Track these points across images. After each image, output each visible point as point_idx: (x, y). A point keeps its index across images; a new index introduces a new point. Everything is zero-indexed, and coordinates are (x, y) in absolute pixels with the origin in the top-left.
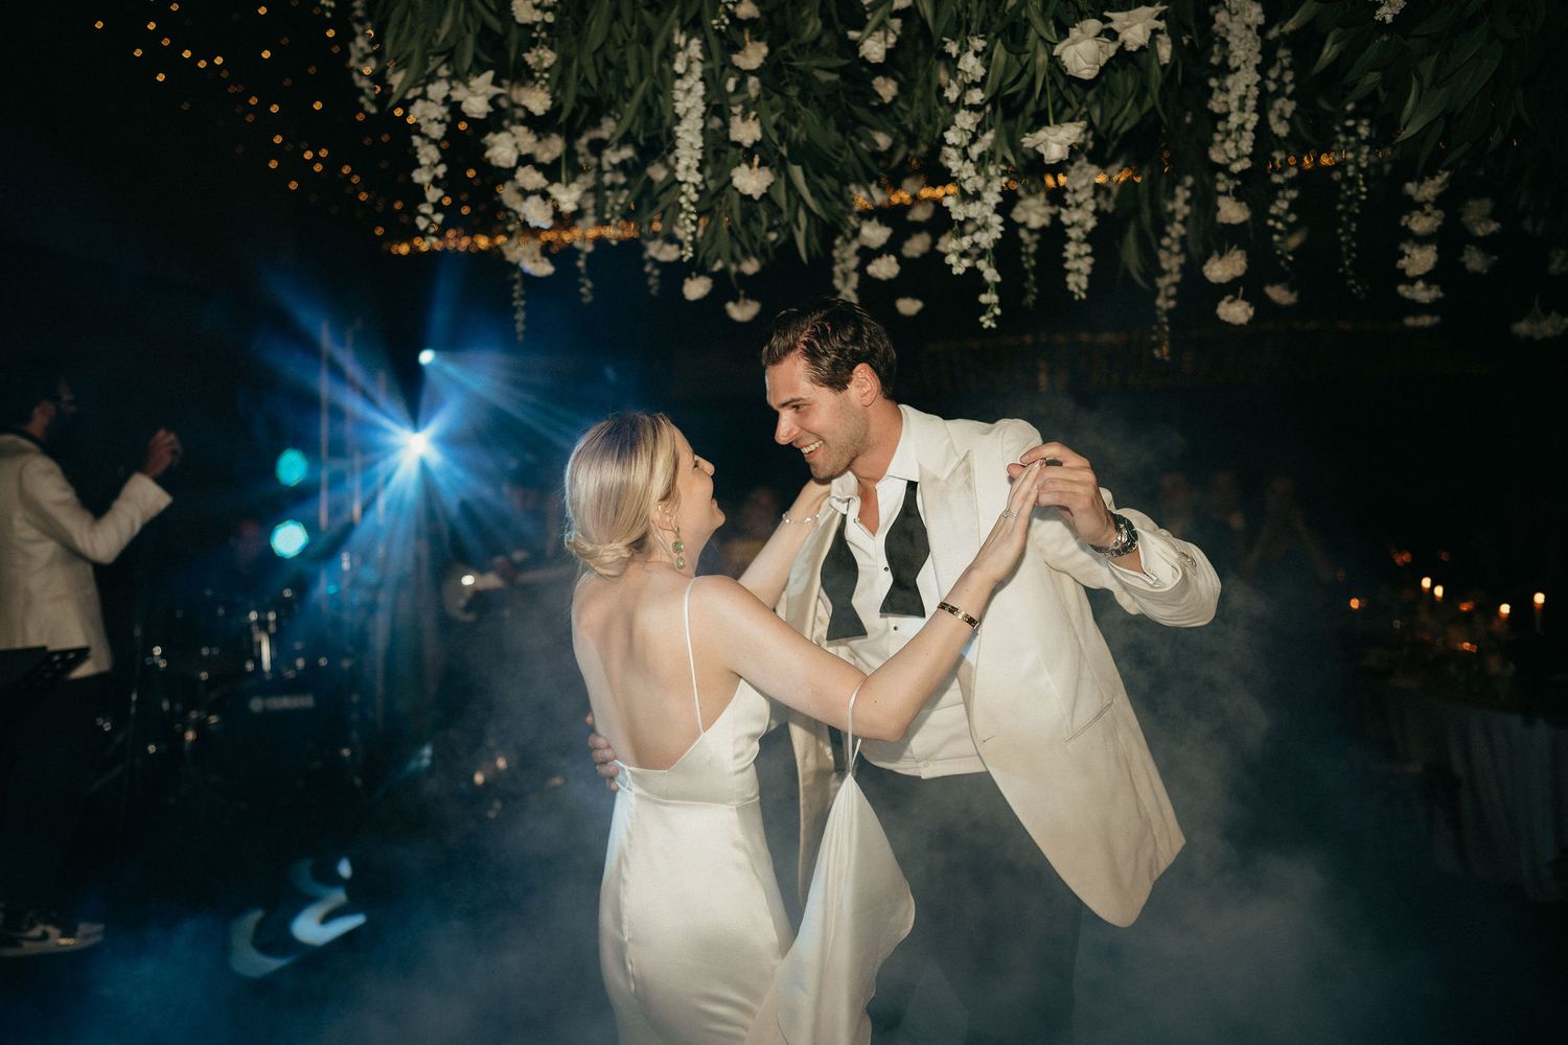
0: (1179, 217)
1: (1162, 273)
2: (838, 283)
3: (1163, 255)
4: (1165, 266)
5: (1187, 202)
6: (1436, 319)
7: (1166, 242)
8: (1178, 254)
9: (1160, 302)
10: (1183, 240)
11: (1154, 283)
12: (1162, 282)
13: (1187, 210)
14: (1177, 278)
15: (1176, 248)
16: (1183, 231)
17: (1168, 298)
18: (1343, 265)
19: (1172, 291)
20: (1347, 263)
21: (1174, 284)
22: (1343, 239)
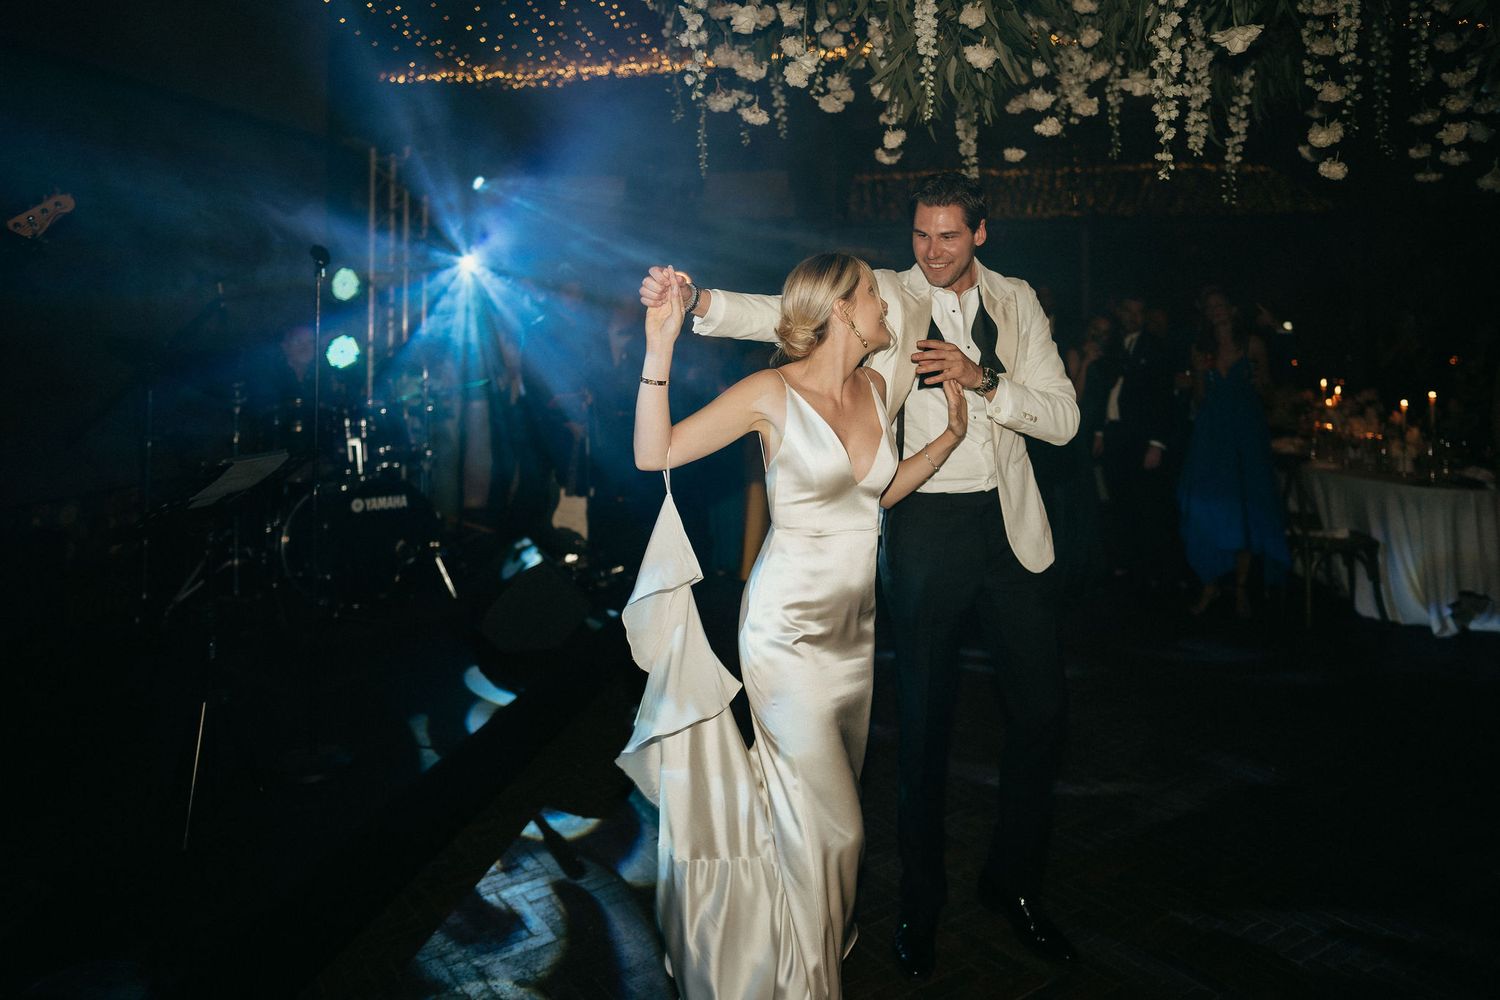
0: (1246, 90)
1: (1232, 134)
2: (960, 134)
3: (1232, 121)
4: (1235, 130)
5: (1252, 79)
6: (1440, 176)
7: (1234, 110)
8: (1244, 120)
9: (1228, 158)
10: (1247, 108)
11: (1224, 142)
12: (1229, 142)
13: (1251, 85)
14: (1243, 139)
15: (1243, 115)
16: (1249, 102)
17: (1237, 154)
18: (1378, 134)
19: (1239, 149)
20: (1381, 131)
21: (1239, 144)
22: (1379, 112)
